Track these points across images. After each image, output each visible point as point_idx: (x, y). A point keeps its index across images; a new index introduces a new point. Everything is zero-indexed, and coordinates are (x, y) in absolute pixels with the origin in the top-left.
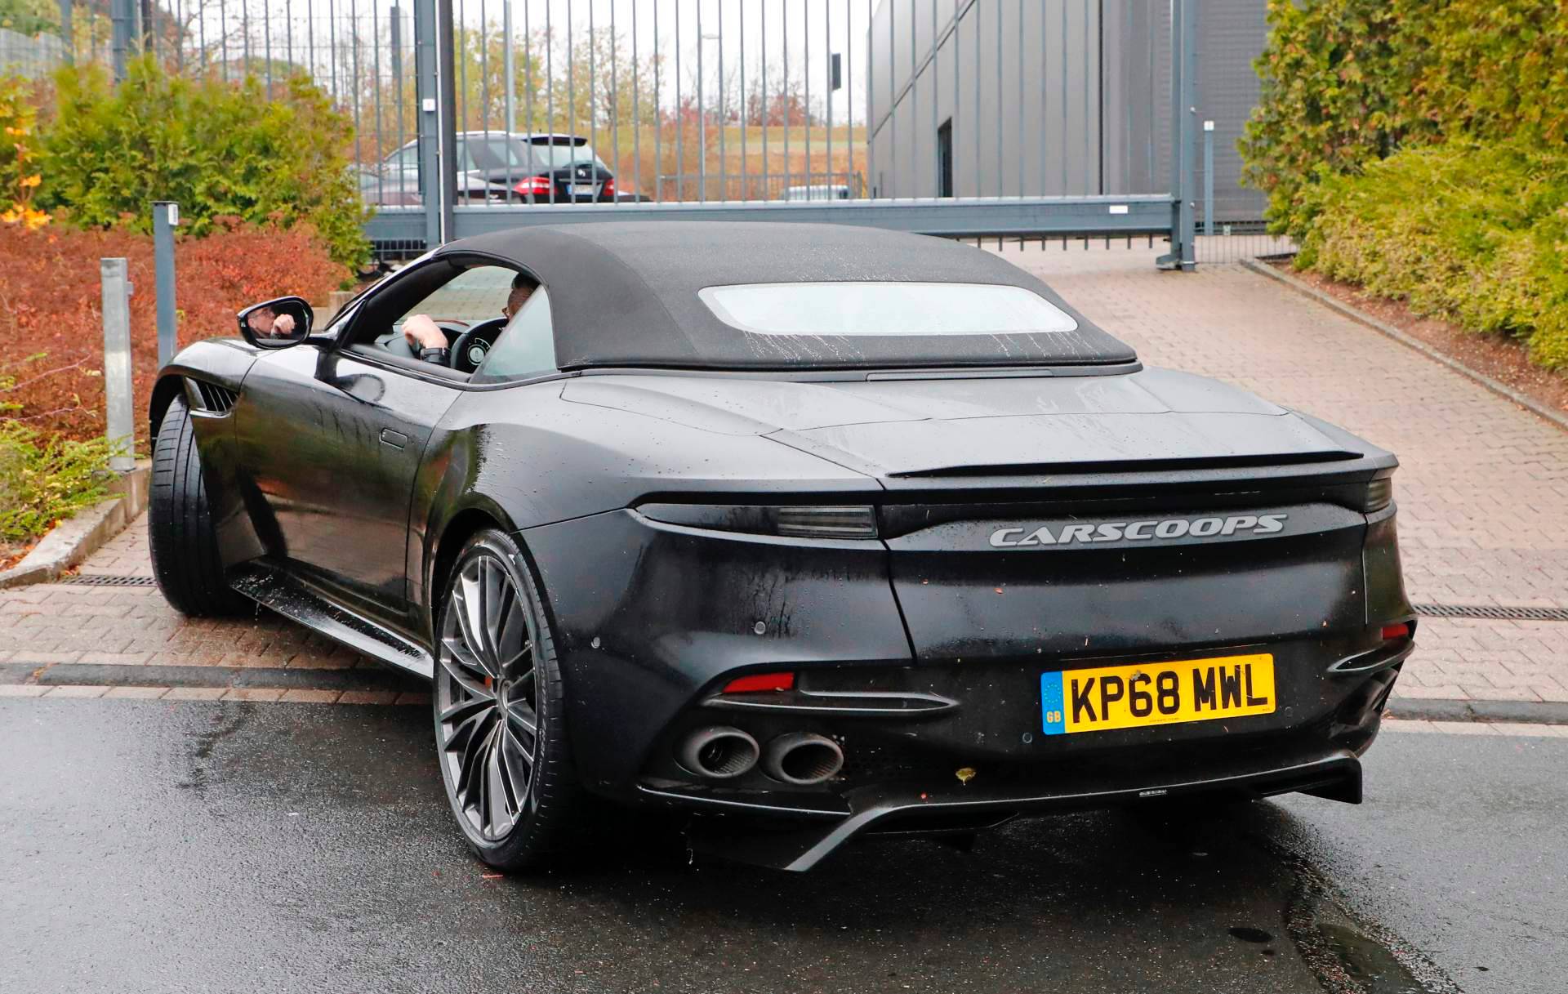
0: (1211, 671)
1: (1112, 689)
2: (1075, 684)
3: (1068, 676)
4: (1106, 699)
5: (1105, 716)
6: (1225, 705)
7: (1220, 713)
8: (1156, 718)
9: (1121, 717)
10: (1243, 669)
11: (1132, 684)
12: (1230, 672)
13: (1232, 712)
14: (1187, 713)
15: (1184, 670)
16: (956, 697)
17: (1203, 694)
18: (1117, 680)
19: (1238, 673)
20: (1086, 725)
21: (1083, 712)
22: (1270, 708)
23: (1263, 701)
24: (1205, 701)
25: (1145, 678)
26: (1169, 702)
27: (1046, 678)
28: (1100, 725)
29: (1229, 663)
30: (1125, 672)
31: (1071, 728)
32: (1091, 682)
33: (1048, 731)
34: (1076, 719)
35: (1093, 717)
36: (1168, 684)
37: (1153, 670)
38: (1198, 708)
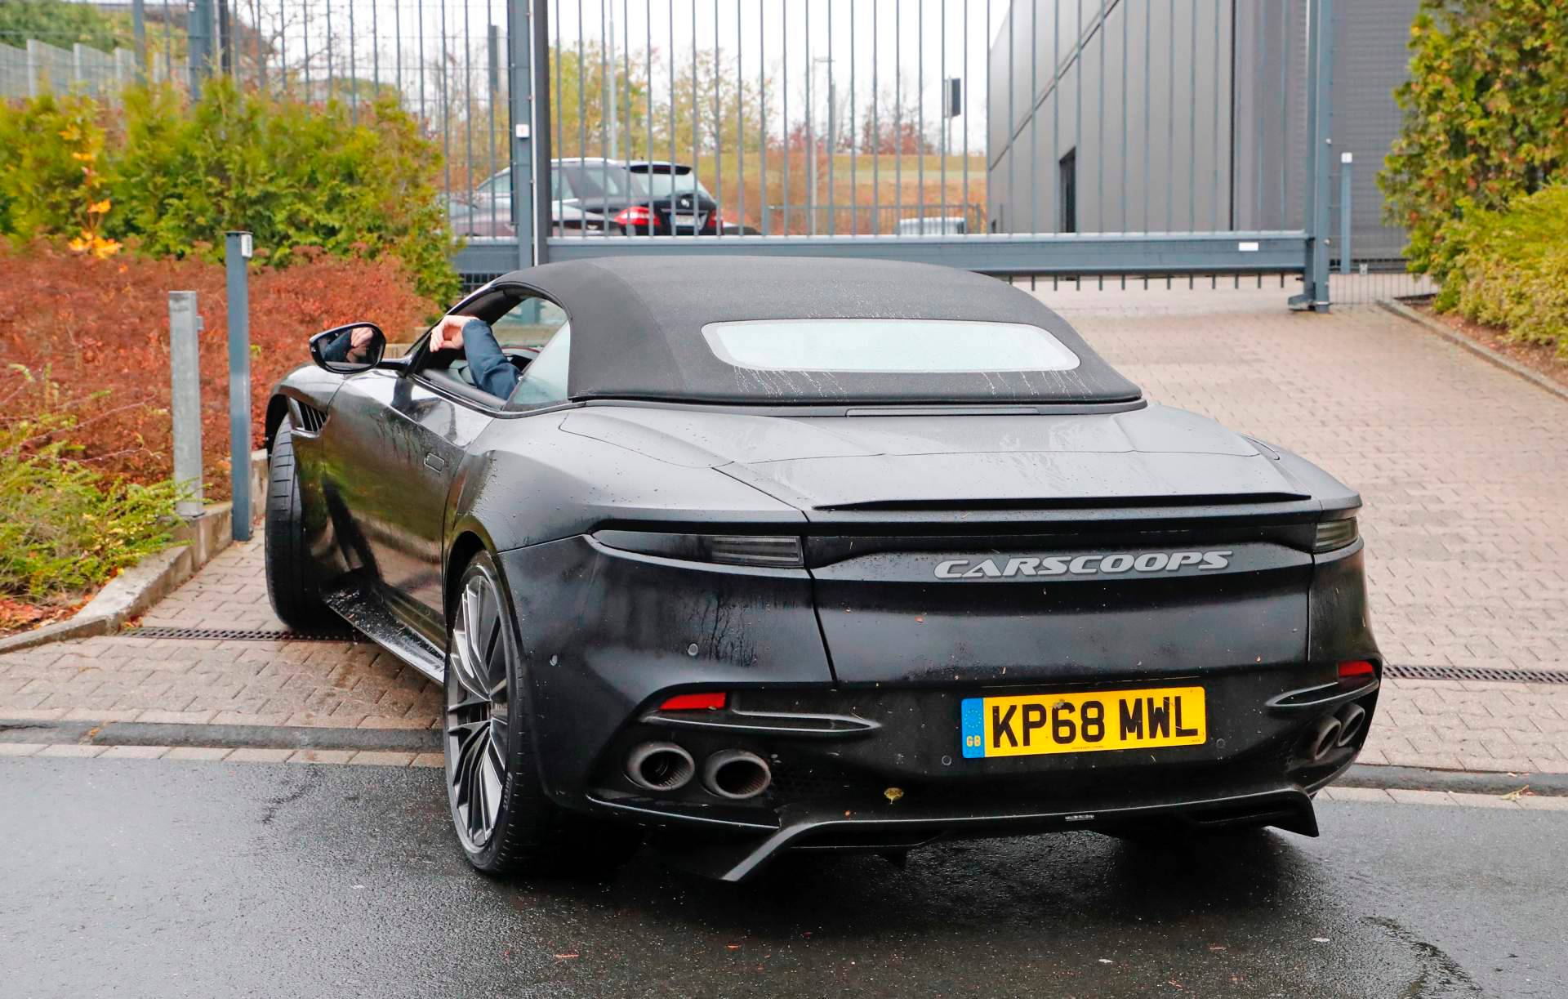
0: (1138, 702)
1: (1034, 716)
2: (996, 710)
3: (989, 703)
4: (1028, 725)
6: (1153, 735)
7: (1147, 742)
8: (1079, 745)
9: (1043, 743)
10: (1172, 701)
13: (1160, 741)
14: (1112, 741)
16: (878, 720)
18: (1039, 708)
20: (1006, 750)
21: (1004, 737)
22: (1201, 739)
23: (1193, 732)
24: (1131, 731)
26: (1093, 730)
28: (1021, 750)
30: (1049, 701)
31: (990, 752)
32: (1013, 709)
33: (967, 754)
34: (997, 744)
37: (1078, 699)
38: (1123, 737)
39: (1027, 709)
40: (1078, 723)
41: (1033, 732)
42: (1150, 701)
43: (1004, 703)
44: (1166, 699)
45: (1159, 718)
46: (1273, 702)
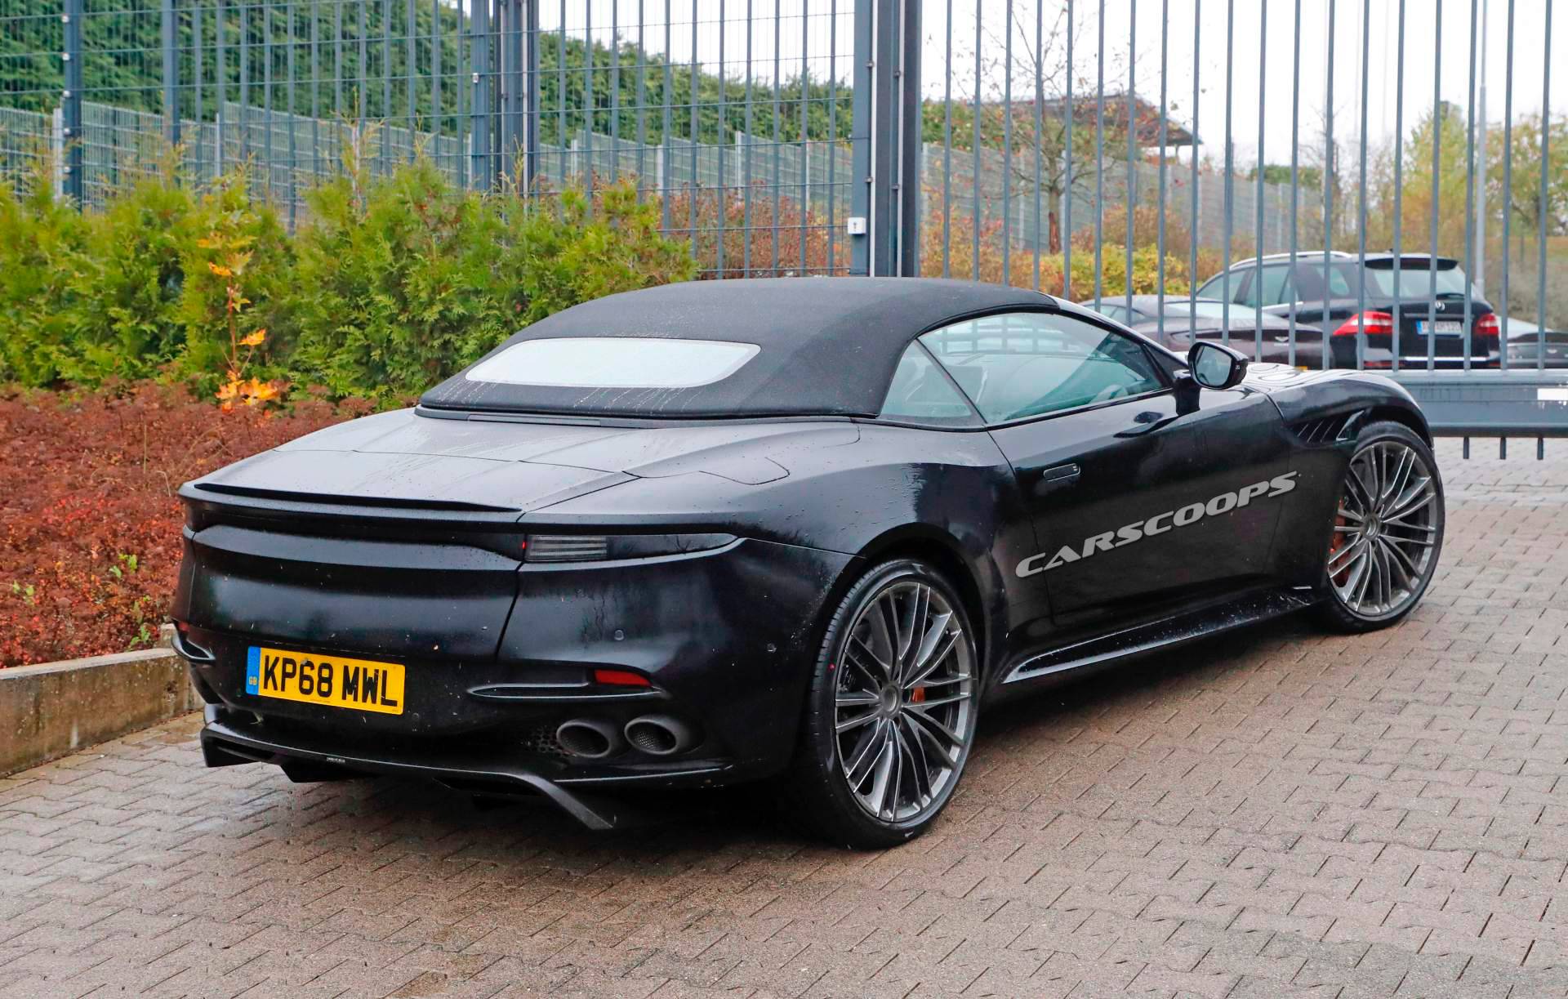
0: (357, 670)
2: (267, 658)
4: (285, 675)
5: (283, 689)
6: (364, 700)
7: (359, 705)
8: (314, 698)
9: (292, 692)
10: (380, 675)
11: (302, 667)
12: (371, 674)
13: (368, 706)
14: (336, 700)
15: (338, 664)
17: (349, 687)
19: (376, 676)
20: (270, 693)
21: (270, 682)
22: (398, 710)
23: (393, 703)
24: (350, 693)
25: (310, 664)
26: (325, 687)
27: (251, 650)
28: (278, 695)
29: (372, 667)
30: (299, 657)
31: (262, 692)
32: (277, 660)
33: (249, 691)
34: (266, 686)
35: (276, 688)
36: (325, 673)
37: (318, 660)
38: (344, 698)
39: (286, 661)
40: (316, 680)
41: (287, 680)
42: (365, 671)
43: (273, 653)
44: (377, 671)
45: (370, 686)
46: (471, 691)
